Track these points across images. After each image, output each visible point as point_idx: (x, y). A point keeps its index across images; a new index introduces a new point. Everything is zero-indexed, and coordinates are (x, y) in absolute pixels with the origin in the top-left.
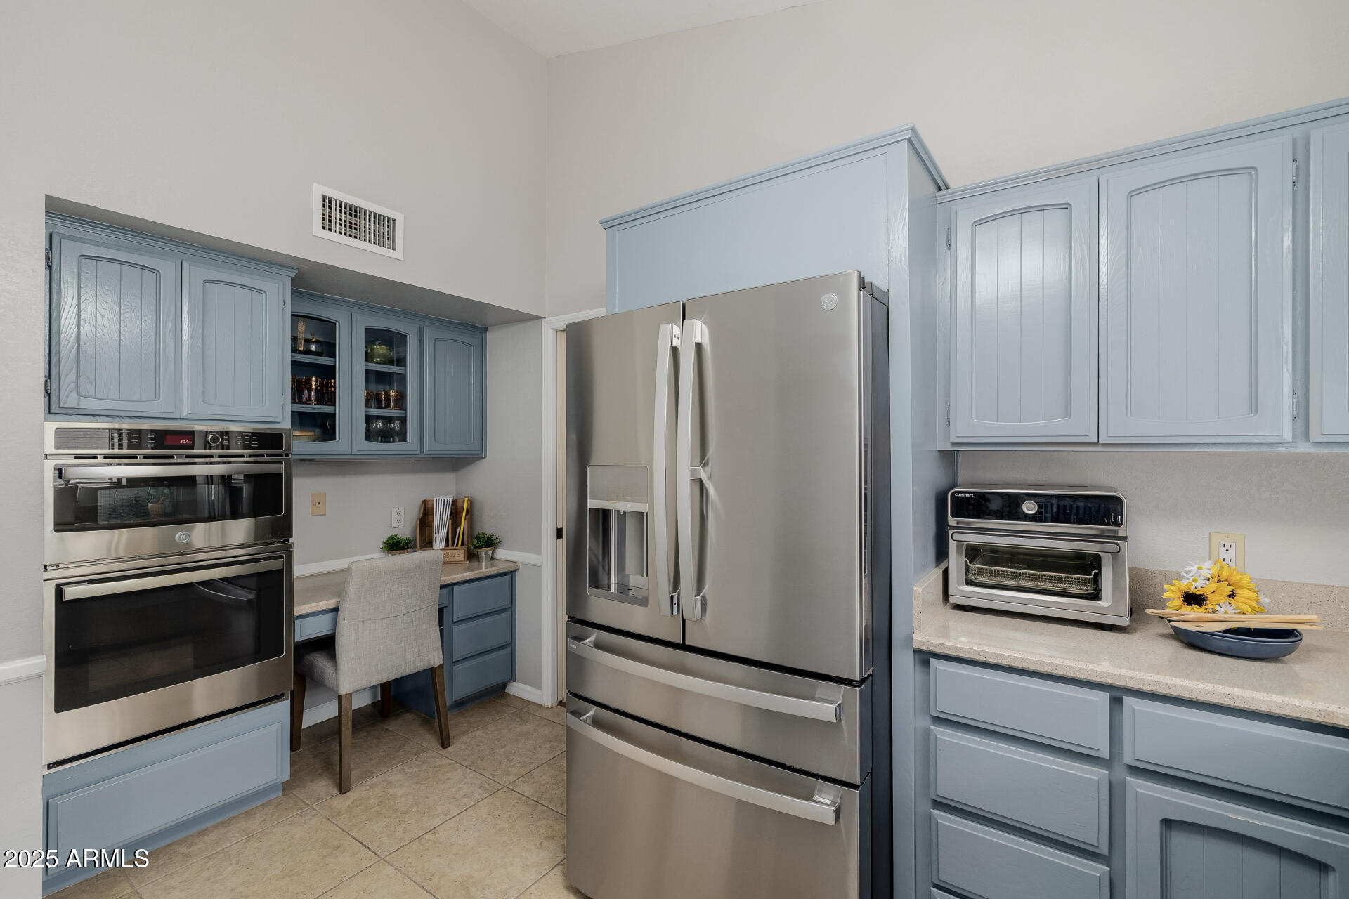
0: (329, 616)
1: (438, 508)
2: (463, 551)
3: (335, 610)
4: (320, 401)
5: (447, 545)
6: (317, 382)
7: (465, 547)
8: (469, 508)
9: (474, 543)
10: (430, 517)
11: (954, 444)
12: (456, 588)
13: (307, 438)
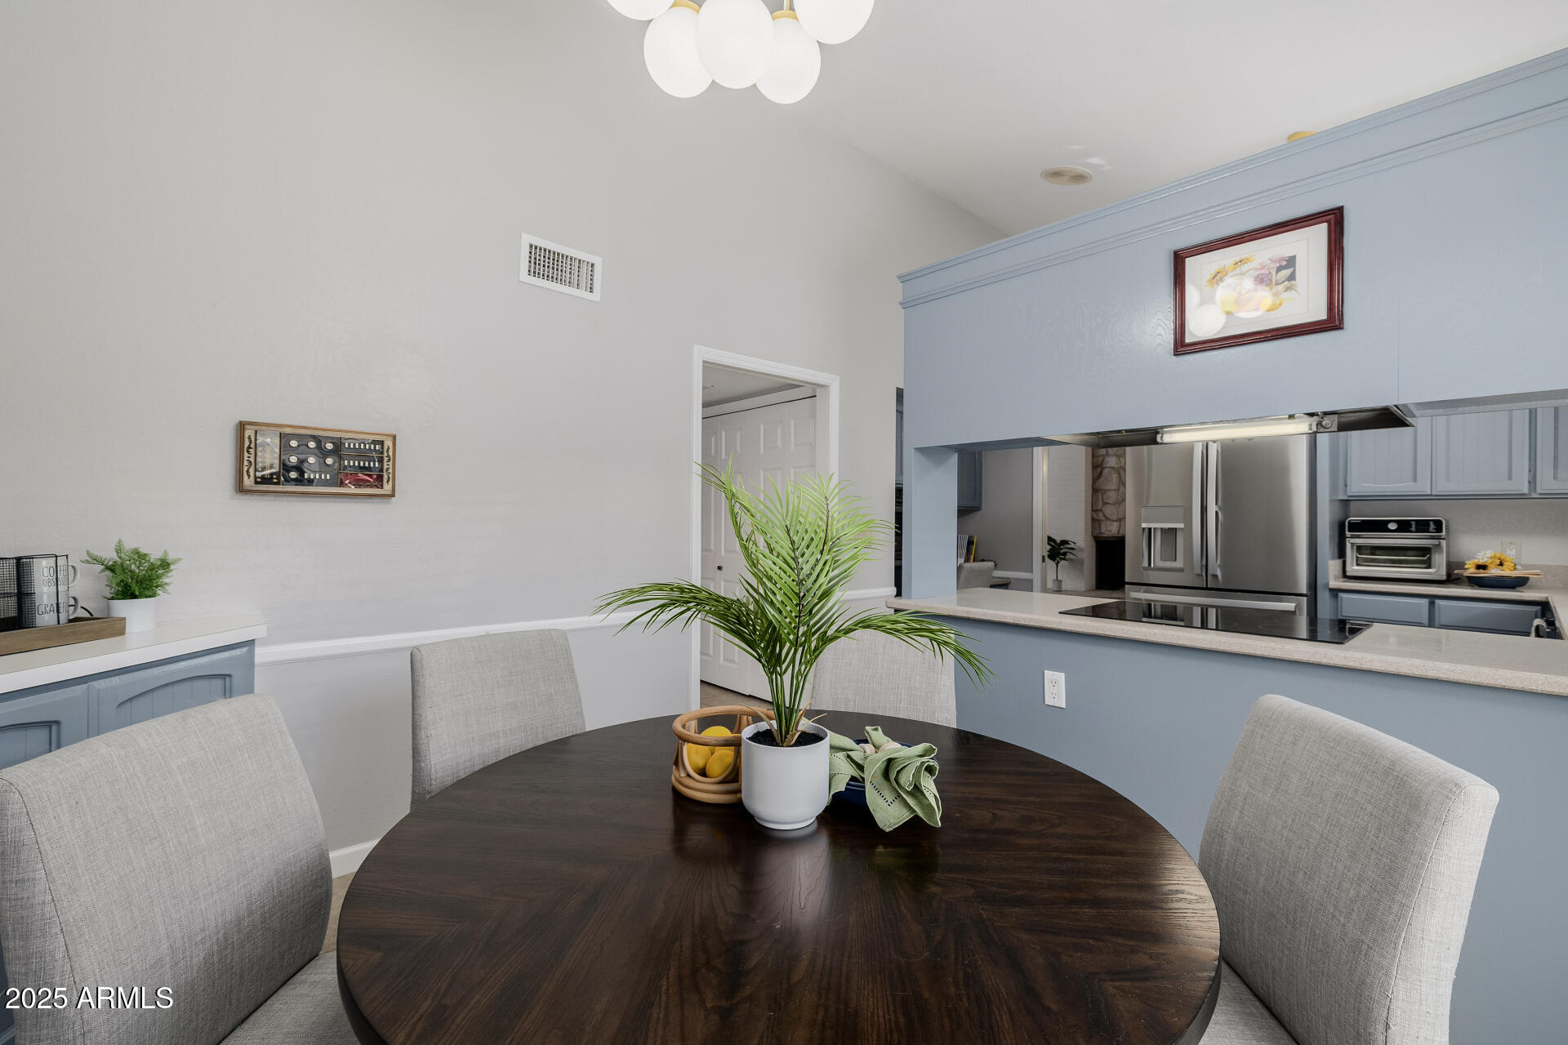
11: (1349, 496)
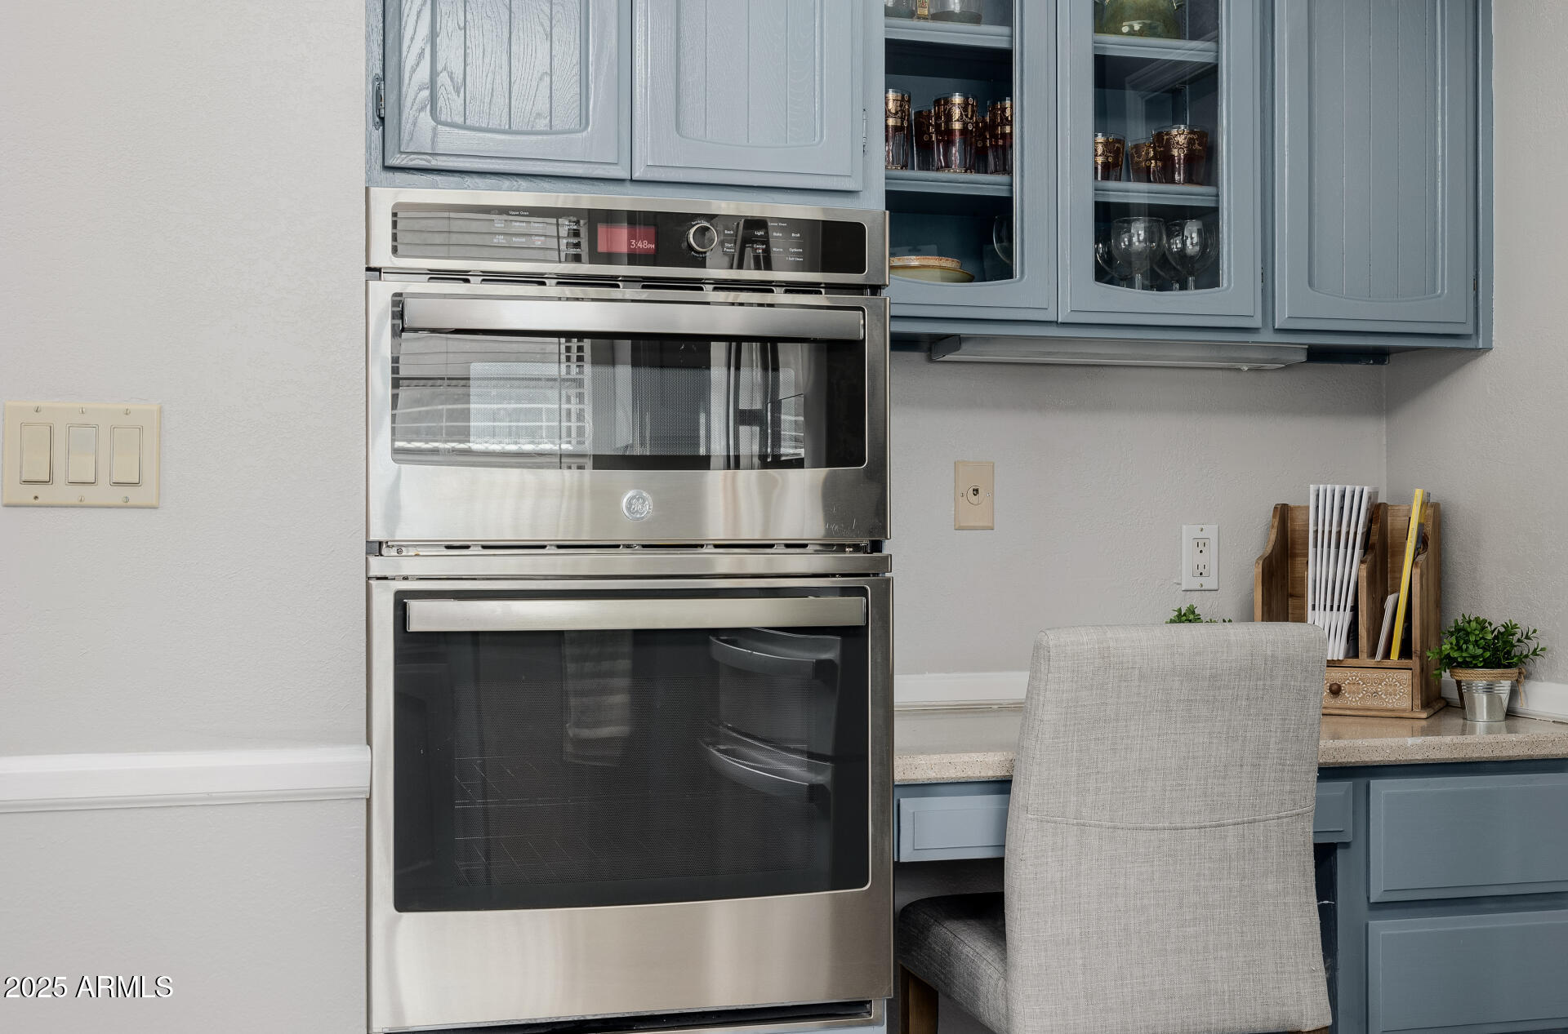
0: (985, 804)
1: (1317, 523)
2: (1407, 675)
3: (1002, 786)
4: (977, 161)
5: (1353, 649)
6: (965, 107)
7: (1415, 662)
8: (1429, 529)
9: (1446, 647)
10: (1299, 560)
12: (1380, 788)
13: (938, 273)
